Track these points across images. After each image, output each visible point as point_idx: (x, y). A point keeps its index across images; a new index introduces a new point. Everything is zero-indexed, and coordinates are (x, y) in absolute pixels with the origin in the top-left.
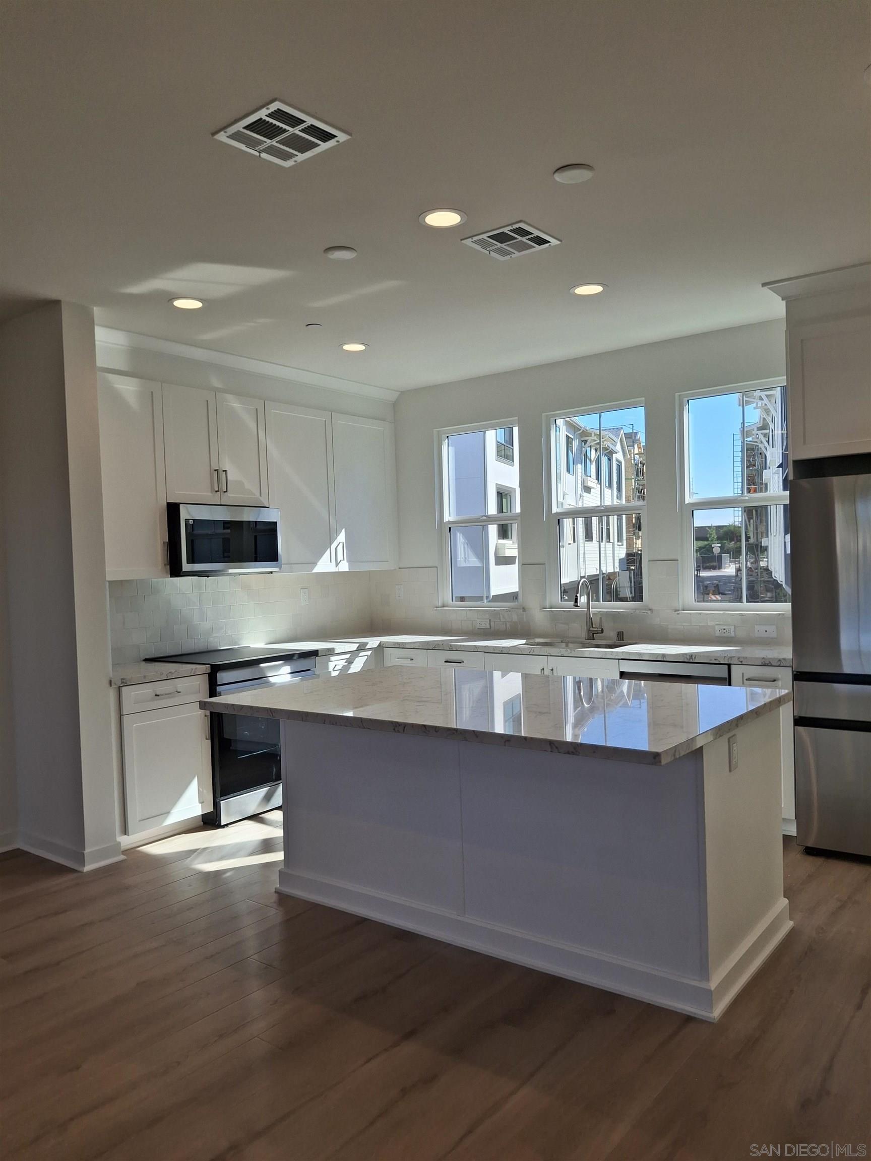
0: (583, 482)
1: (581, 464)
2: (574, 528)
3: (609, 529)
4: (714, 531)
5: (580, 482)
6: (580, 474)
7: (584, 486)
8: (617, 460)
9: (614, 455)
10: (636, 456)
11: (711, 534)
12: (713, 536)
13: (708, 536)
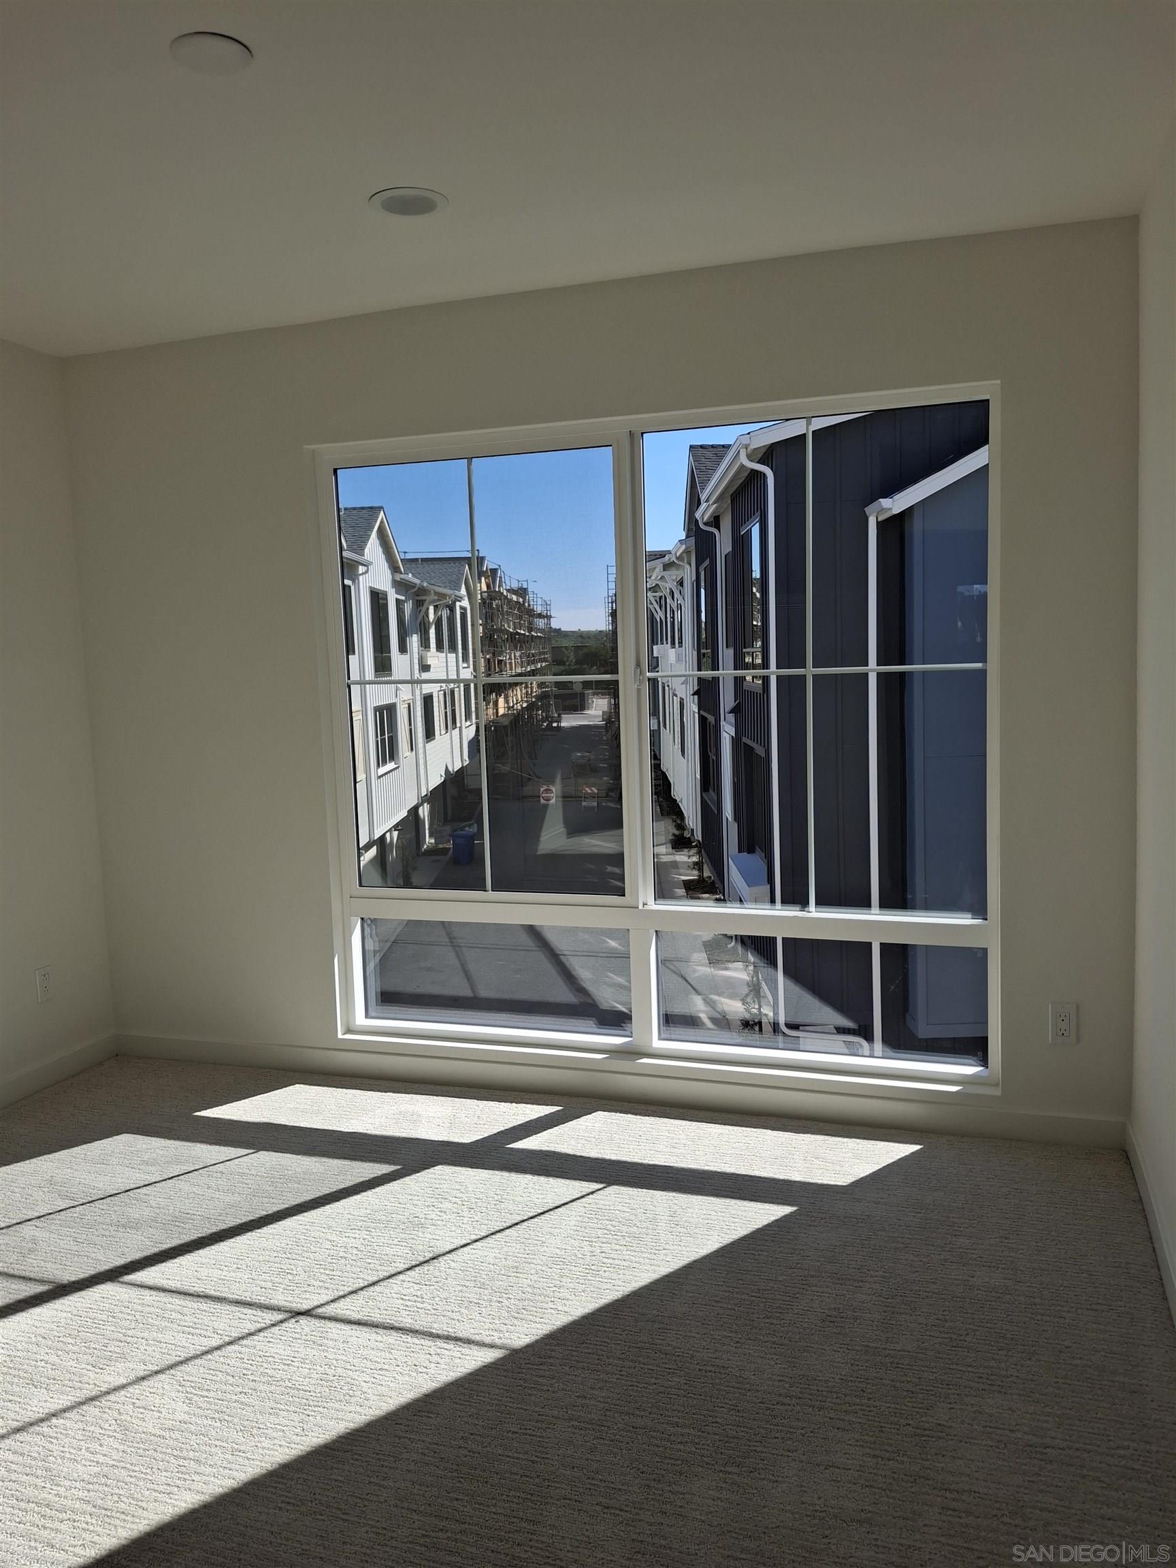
0: (421, 659)
1: (418, 634)
2: (411, 730)
3: (455, 709)
4: (572, 653)
5: (416, 661)
6: (415, 650)
7: (422, 665)
8: (461, 608)
9: (458, 604)
10: (484, 594)
11: (568, 657)
12: (570, 660)
13: (565, 659)
